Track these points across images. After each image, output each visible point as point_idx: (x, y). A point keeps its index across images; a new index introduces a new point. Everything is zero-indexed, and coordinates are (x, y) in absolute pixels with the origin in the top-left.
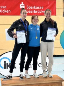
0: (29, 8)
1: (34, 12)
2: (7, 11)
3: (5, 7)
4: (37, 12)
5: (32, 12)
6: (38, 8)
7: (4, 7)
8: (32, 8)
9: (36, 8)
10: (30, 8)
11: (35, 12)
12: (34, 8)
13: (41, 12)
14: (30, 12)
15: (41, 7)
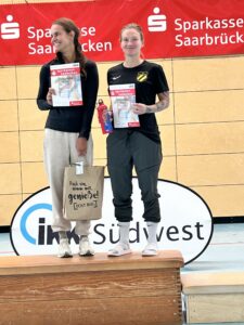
0: (184, 26)
1: (204, 41)
2: (99, 46)
3: (92, 31)
4: (219, 40)
5: (196, 42)
6: (222, 25)
7: (87, 30)
8: (196, 25)
9: (212, 24)
10: (187, 26)
11: (209, 41)
12: (204, 25)
13: (234, 39)
14: (188, 42)
15: (235, 22)
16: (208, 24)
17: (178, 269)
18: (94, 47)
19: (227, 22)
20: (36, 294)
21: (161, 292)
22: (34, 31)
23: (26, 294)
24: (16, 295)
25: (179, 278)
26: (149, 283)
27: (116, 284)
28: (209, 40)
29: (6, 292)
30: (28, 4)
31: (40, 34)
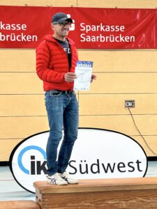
0: (86, 28)
1: (99, 39)
2: (29, 38)
3: (24, 27)
4: (108, 39)
5: (94, 39)
6: (111, 29)
7: (21, 26)
8: (94, 28)
9: (104, 28)
10: (88, 28)
12: (100, 28)
13: (119, 39)
14: (89, 39)
15: (119, 28)
16: (102, 28)
18: (26, 38)
19: (114, 28)
23: (82, 206)
28: (102, 38)
29: (69, 204)
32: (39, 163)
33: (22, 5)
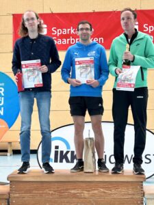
0: (150, 29)
2: (96, 40)
17: (142, 182)
18: (93, 40)
20: (52, 194)
21: (130, 196)
22: (56, 30)
23: (46, 193)
24: (40, 194)
25: (142, 188)
26: (123, 190)
27: (102, 190)
29: (34, 192)
30: (52, 13)
31: (60, 32)
32: (62, 152)
33: (90, 11)
